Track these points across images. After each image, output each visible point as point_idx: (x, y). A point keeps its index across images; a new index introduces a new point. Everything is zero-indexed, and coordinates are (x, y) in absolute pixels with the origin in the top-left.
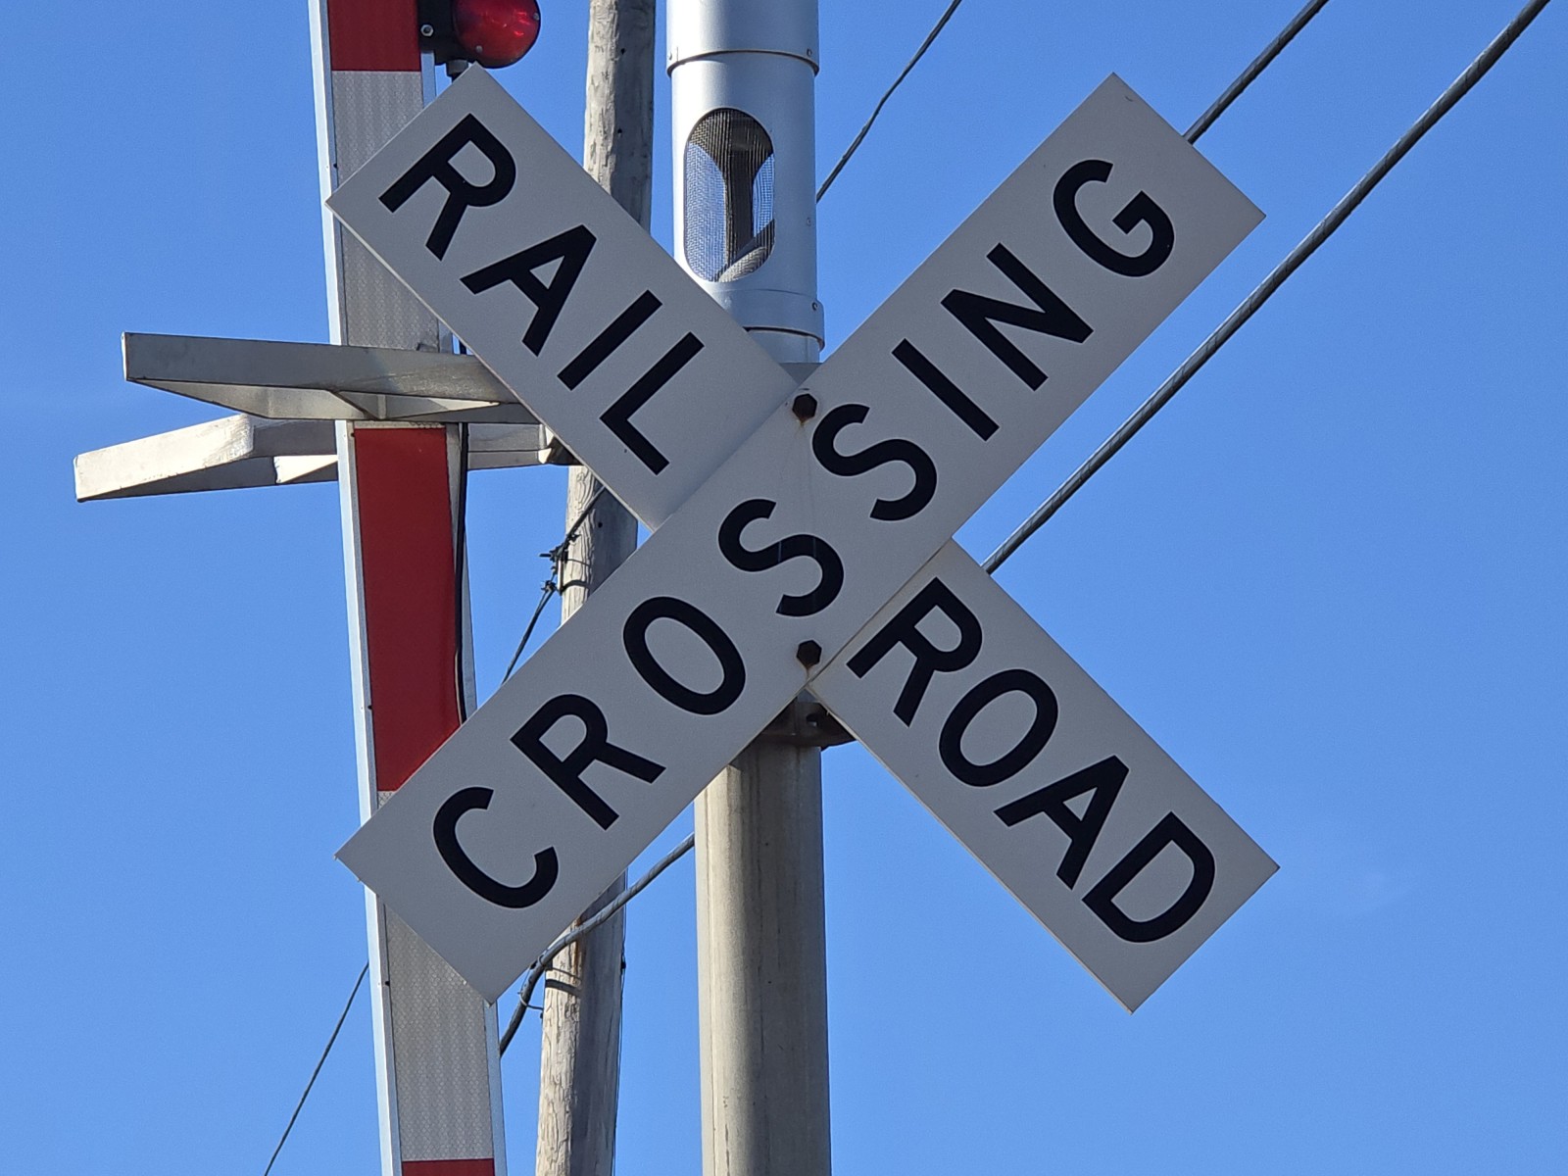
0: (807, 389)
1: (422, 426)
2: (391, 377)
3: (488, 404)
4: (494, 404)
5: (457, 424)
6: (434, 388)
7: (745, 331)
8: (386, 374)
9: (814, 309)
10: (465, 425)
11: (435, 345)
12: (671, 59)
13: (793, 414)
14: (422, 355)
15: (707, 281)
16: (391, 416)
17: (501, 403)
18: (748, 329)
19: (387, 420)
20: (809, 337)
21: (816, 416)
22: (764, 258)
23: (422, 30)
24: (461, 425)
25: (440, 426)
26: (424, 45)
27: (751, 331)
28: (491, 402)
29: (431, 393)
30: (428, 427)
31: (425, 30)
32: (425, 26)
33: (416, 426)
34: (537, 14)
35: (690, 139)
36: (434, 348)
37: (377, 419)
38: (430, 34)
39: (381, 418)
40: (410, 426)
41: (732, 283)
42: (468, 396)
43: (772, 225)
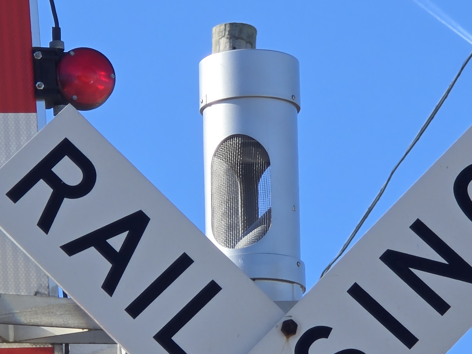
0: (291, 316)
1: (38, 346)
2: (17, 313)
3: (80, 330)
4: (85, 330)
5: (62, 344)
6: (45, 320)
7: (252, 281)
8: (13, 311)
9: (298, 266)
10: (67, 345)
11: (46, 293)
12: (202, 103)
13: (282, 332)
14: (38, 299)
15: (227, 248)
16: (17, 340)
17: (90, 330)
18: (254, 279)
19: (15, 342)
20: (295, 284)
21: (297, 334)
22: (264, 233)
23: (37, 85)
24: (64, 345)
25: (50, 346)
26: (38, 95)
27: (256, 281)
28: (83, 329)
29: (43, 323)
30: (42, 346)
31: (38, 86)
32: (38, 83)
33: (34, 346)
34: (113, 75)
35: (215, 155)
36: (46, 294)
37: (8, 342)
38: (42, 88)
39: (11, 341)
40: (30, 346)
41: (244, 250)
42: (68, 325)
43: (270, 211)
